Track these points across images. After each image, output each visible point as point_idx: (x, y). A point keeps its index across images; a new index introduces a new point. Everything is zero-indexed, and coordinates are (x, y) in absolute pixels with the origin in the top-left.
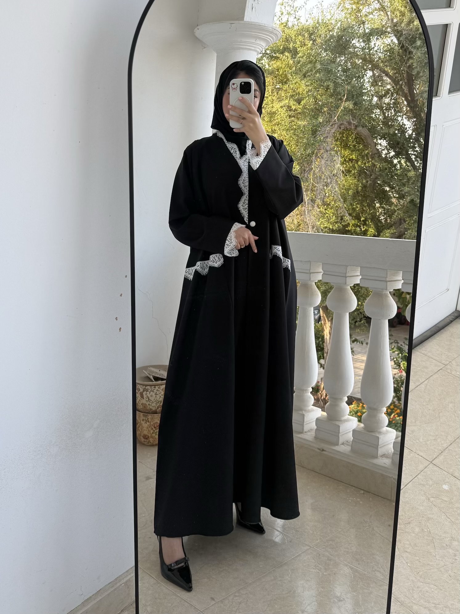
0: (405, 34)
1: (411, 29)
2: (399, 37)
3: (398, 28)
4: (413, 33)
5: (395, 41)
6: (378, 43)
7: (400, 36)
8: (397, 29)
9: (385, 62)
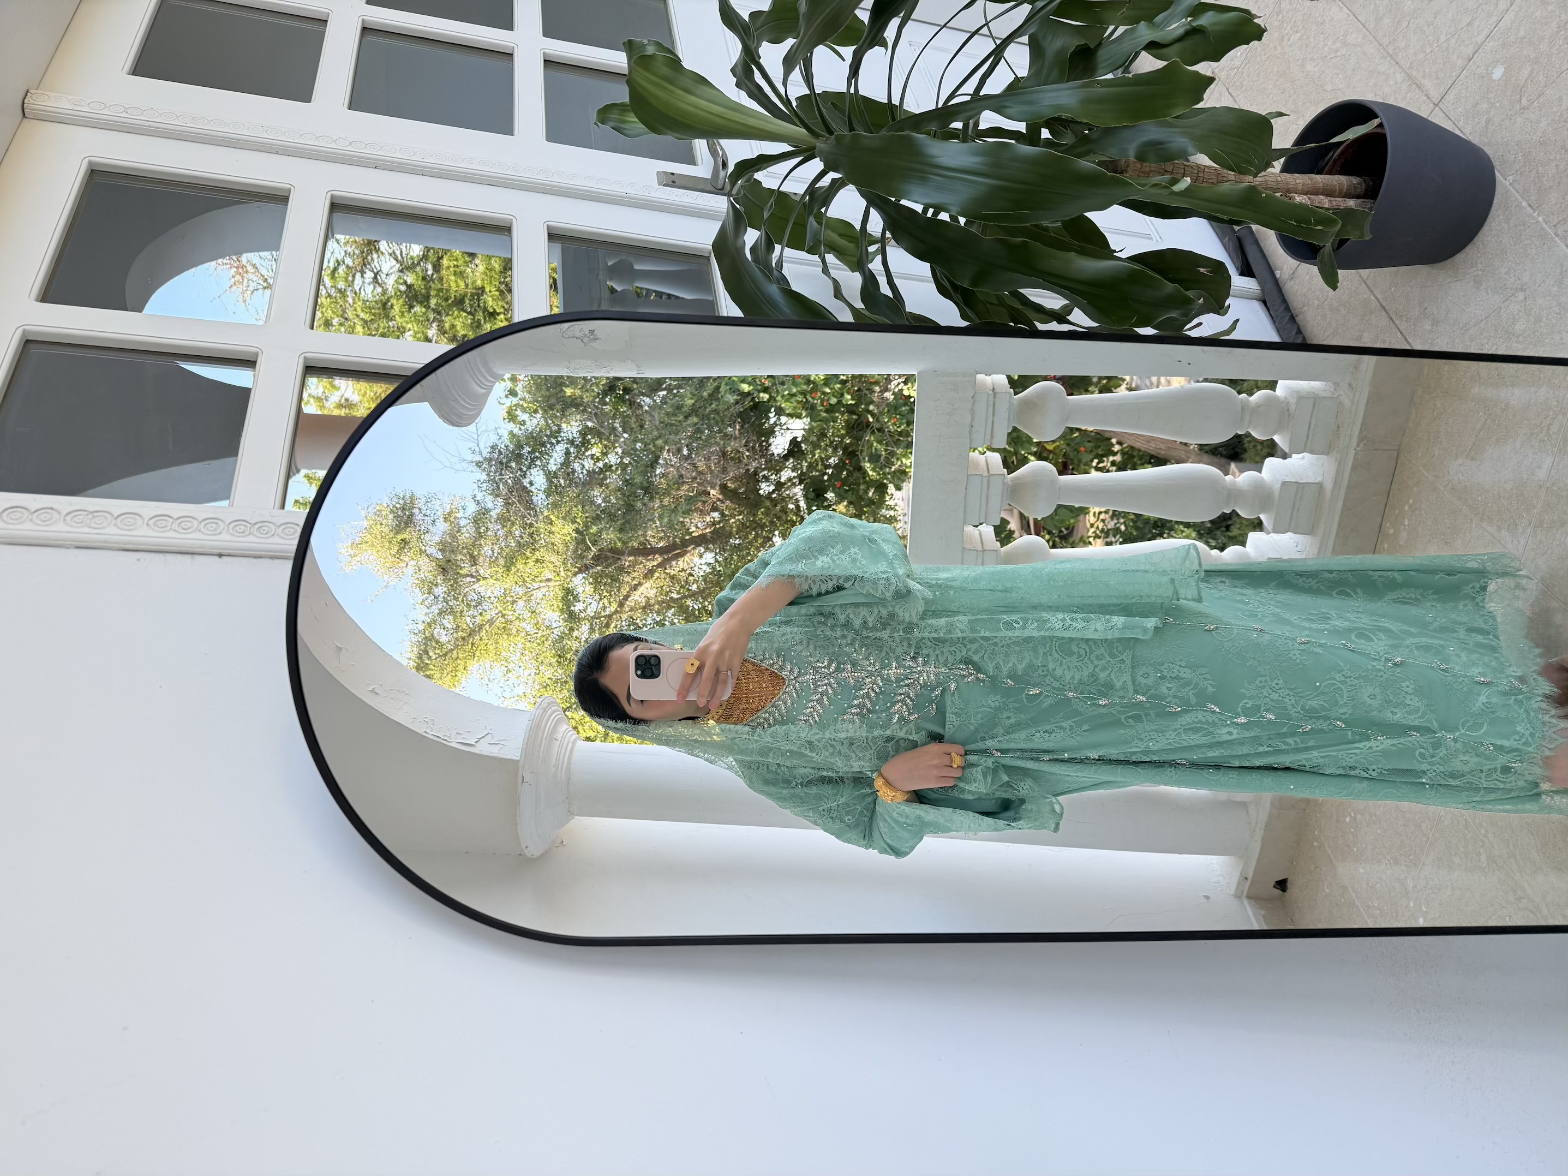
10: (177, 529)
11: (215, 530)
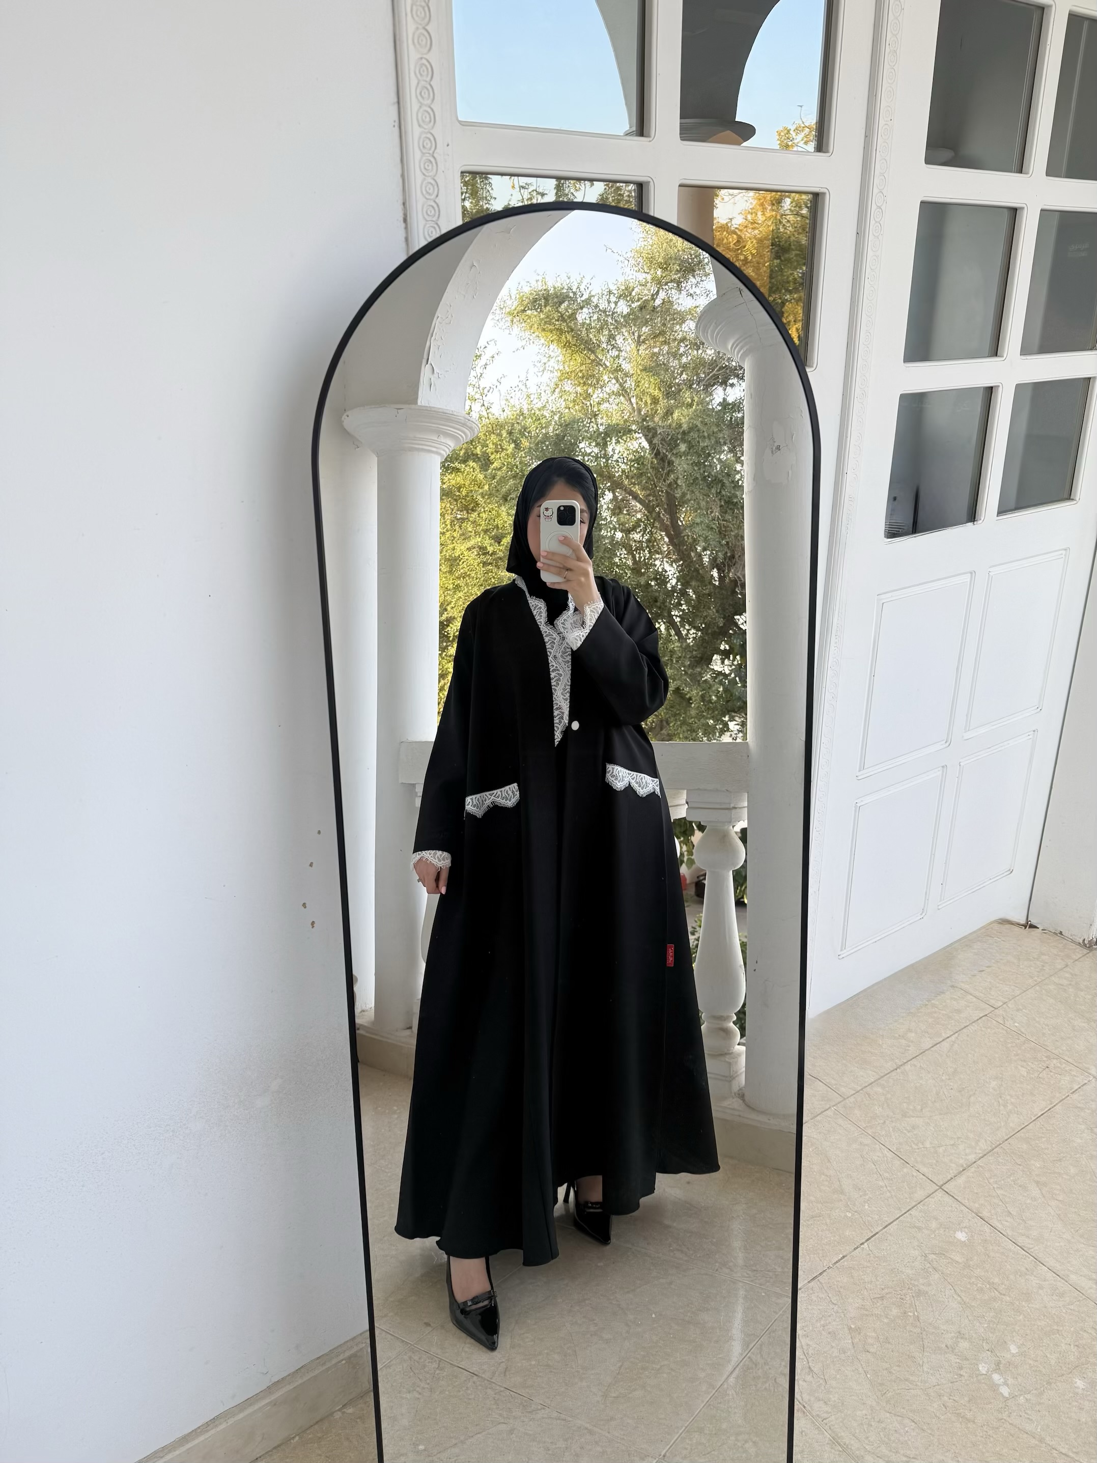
0: (660, 433)
1: (670, 425)
2: (651, 438)
3: (650, 424)
4: (674, 432)
5: (646, 444)
6: (619, 448)
7: (653, 437)
8: (648, 426)
9: (632, 478)
10: (420, 85)
11: (423, 121)
